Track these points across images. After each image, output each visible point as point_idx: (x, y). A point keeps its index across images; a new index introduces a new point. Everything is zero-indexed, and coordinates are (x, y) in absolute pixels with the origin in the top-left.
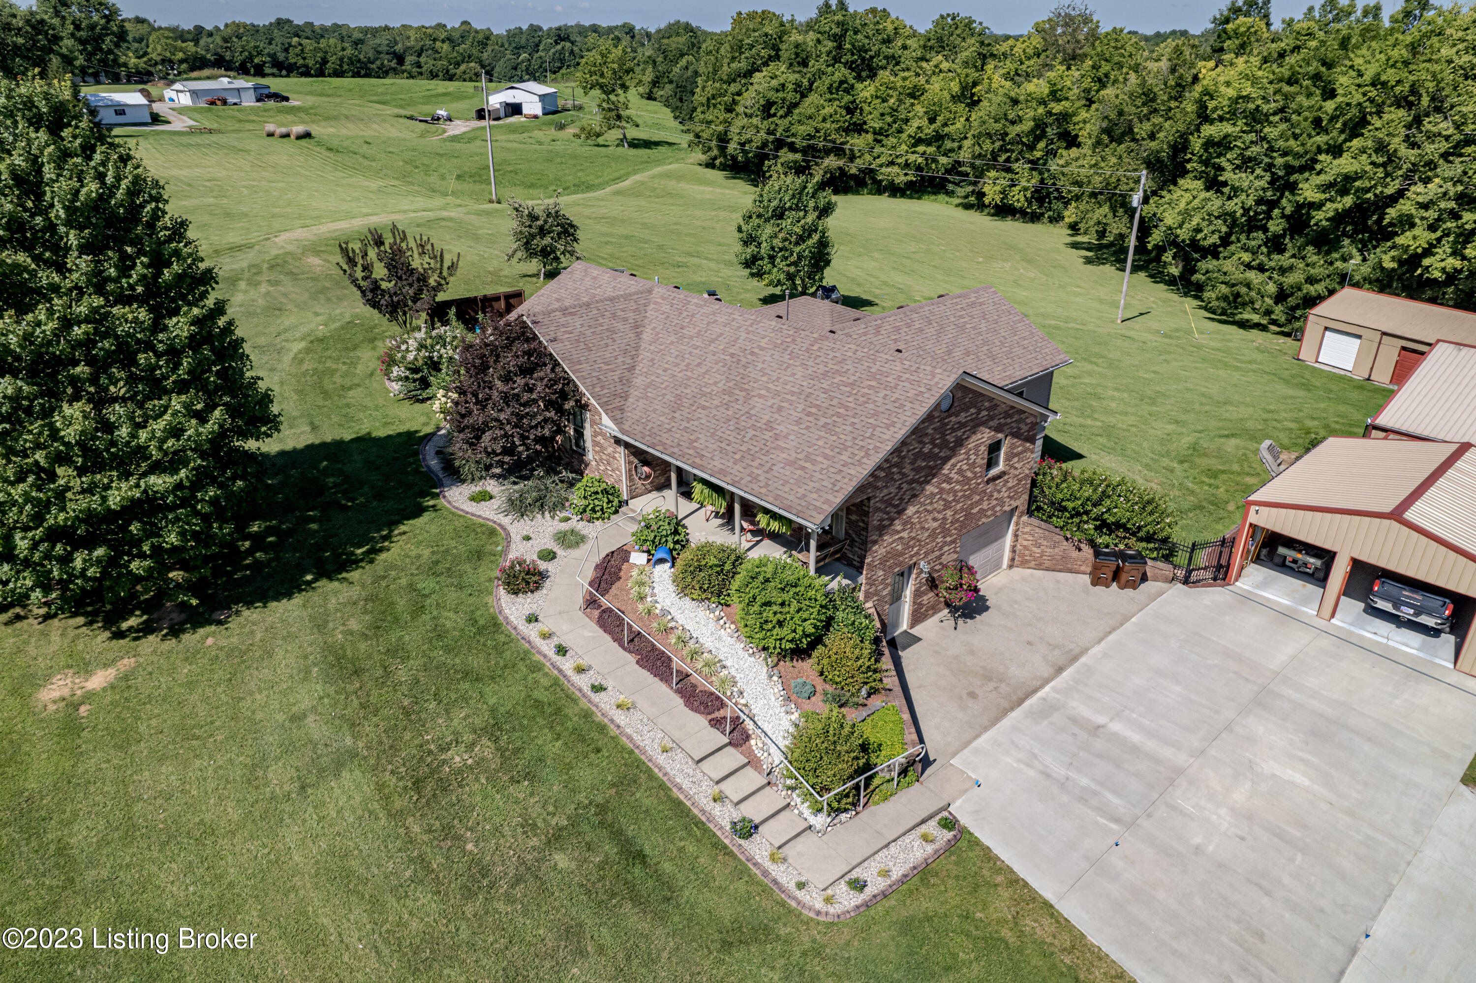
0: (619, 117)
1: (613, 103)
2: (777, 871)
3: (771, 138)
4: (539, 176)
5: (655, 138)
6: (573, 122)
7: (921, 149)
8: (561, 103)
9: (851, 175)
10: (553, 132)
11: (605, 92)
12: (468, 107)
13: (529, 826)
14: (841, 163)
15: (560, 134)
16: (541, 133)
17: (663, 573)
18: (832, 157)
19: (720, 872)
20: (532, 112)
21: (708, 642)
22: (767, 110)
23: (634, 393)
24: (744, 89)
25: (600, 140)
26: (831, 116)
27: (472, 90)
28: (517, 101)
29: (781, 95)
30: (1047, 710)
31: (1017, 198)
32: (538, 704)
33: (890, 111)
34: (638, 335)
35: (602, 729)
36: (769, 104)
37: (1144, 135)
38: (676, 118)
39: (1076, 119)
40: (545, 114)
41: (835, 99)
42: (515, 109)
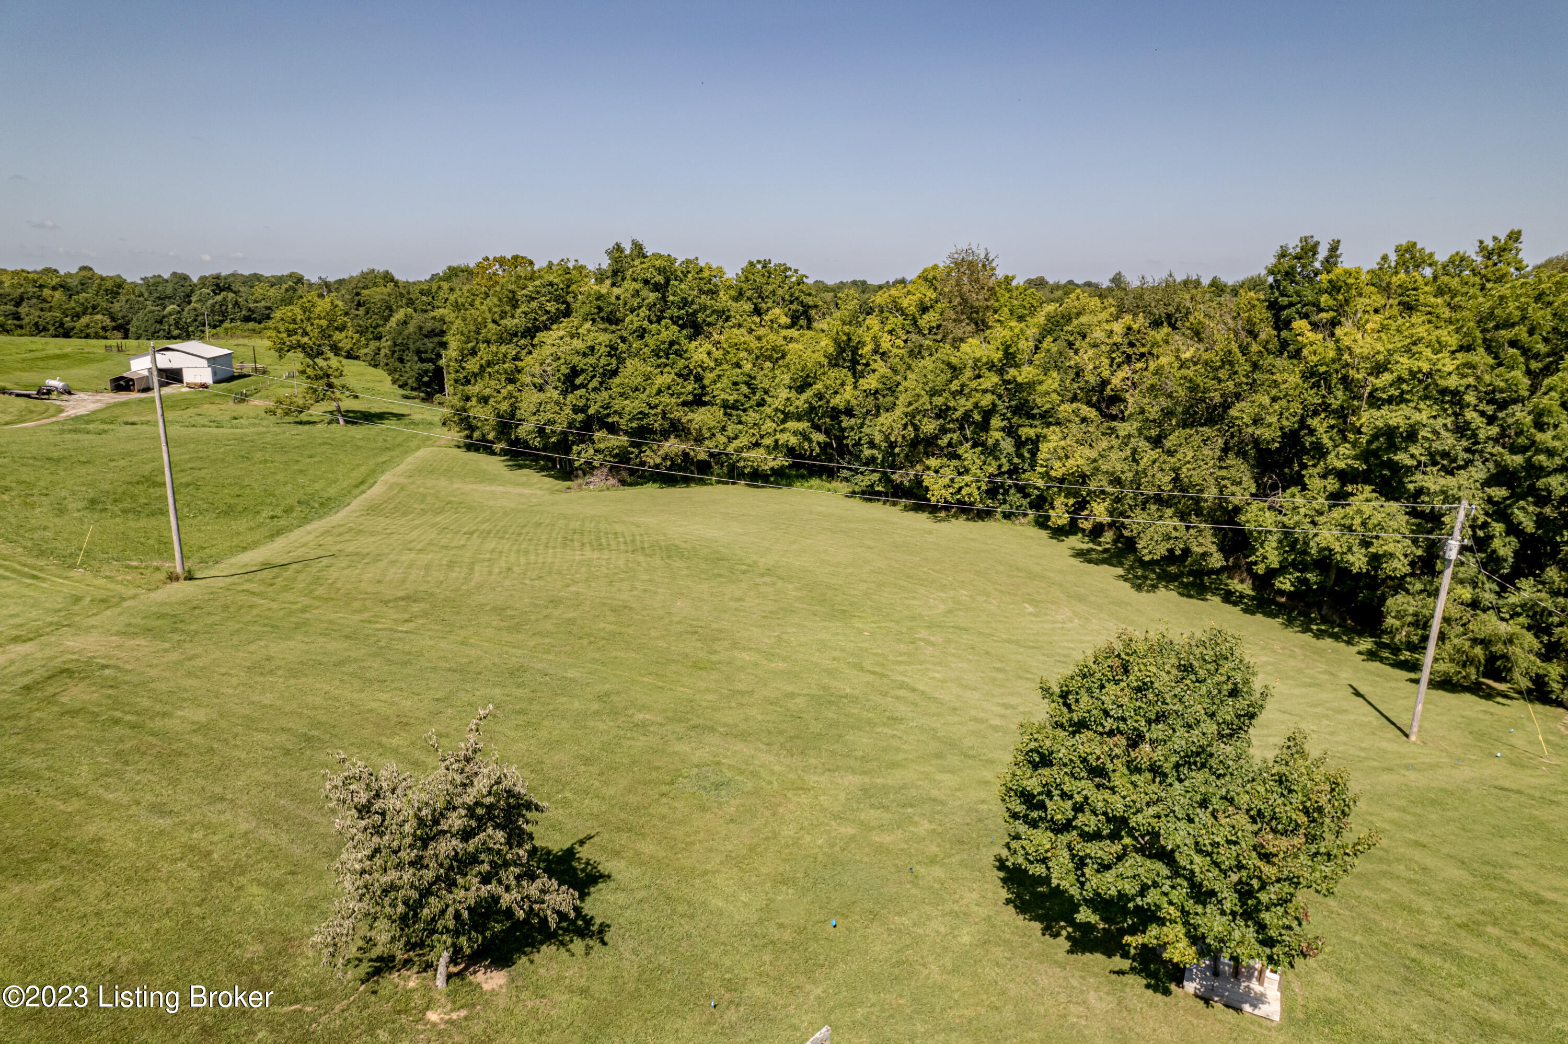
0: (330, 386)
1: (321, 369)
3: (580, 417)
4: (236, 490)
5: (375, 409)
6: (257, 391)
7: (792, 425)
8: (236, 368)
9: (699, 462)
10: (231, 407)
11: (309, 355)
12: (97, 373)
14: (683, 446)
15: (242, 408)
16: (214, 407)
18: (673, 440)
20: (198, 380)
22: (571, 381)
24: (524, 352)
25: (303, 417)
26: (669, 388)
27: (103, 351)
28: (174, 365)
29: (591, 360)
31: (973, 493)
33: (746, 379)
36: (575, 372)
37: (1247, 419)
38: (394, 382)
39: (1041, 388)
40: (216, 382)
41: (666, 365)
42: (172, 376)
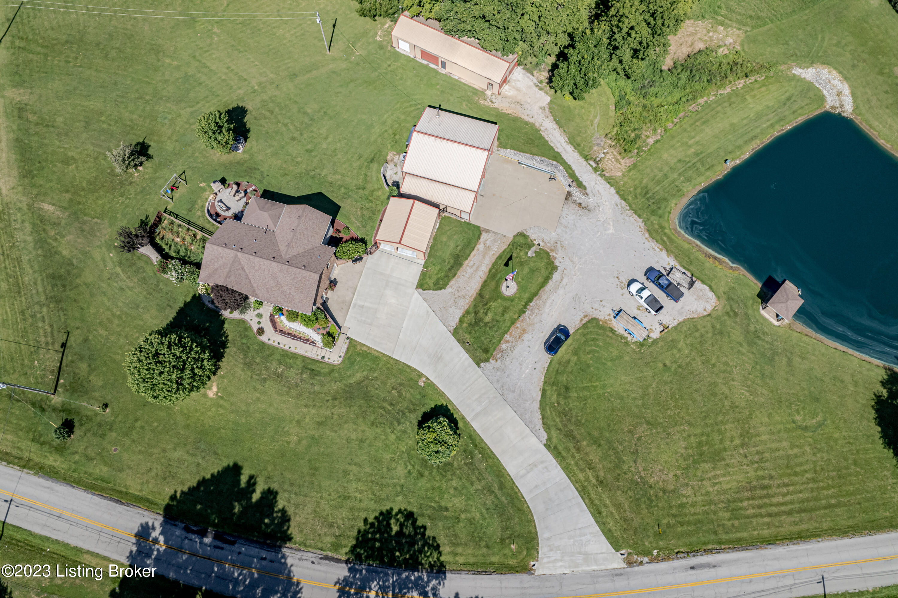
2: (330, 361)
13: (297, 374)
17: (283, 318)
19: (323, 365)
21: (300, 330)
23: (256, 289)
30: (355, 305)
32: (283, 355)
34: (245, 271)
35: (295, 354)
